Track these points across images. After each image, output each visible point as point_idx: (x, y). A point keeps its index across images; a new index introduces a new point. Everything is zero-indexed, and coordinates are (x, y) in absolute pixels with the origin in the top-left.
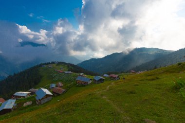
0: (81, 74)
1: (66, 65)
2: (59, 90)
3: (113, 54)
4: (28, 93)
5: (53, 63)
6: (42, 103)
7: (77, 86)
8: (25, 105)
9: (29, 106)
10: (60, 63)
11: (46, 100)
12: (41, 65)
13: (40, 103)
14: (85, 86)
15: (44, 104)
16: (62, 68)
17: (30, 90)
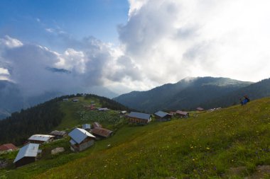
0: (124, 112)
1: (98, 100)
2: (103, 131)
3: (165, 85)
4: (51, 136)
5: (79, 95)
6: (81, 150)
7: (130, 126)
8: (53, 152)
9: (60, 153)
10: (89, 97)
11: (86, 145)
12: (61, 99)
13: (77, 150)
14: (143, 125)
15: (83, 151)
16: (92, 104)
17: (53, 132)
